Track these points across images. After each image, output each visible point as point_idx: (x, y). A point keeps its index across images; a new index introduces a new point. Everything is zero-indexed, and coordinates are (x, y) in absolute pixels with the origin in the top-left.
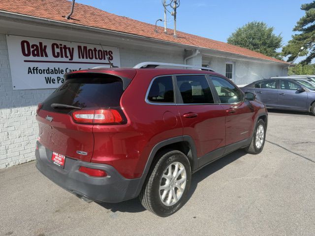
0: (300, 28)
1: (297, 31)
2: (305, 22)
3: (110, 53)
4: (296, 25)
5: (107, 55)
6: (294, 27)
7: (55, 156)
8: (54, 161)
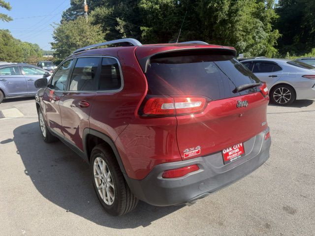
7: (228, 152)
8: (229, 160)
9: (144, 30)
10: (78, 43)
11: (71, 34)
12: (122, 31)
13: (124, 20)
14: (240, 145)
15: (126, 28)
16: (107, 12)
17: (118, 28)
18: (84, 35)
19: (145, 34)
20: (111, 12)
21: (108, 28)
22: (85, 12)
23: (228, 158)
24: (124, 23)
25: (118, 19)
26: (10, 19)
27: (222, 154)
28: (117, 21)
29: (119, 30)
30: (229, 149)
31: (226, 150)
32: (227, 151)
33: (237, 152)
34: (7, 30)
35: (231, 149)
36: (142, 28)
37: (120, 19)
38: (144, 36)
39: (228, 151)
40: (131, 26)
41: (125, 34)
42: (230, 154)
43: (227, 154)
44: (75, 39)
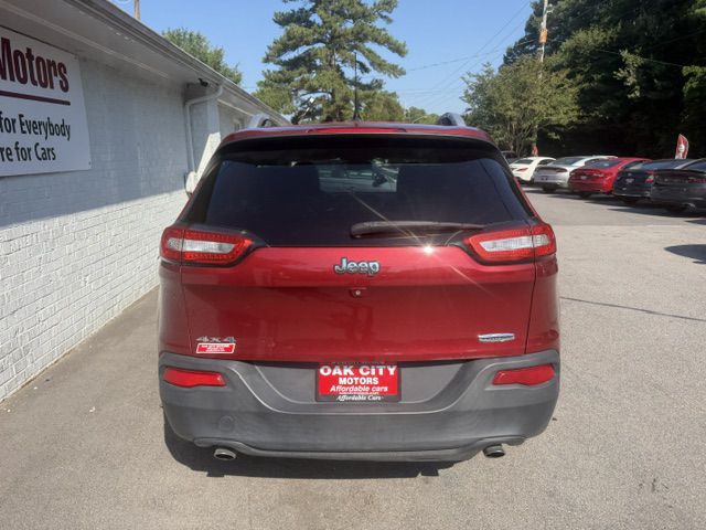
0: (277, 59)
1: (271, 64)
2: (285, 47)
3: (61, 69)
4: (268, 51)
5: (56, 75)
6: (265, 56)
7: (338, 376)
8: (336, 394)
9: (692, 75)
10: (509, 113)
11: (497, 95)
12: (631, 80)
13: (641, 55)
14: (386, 371)
15: (645, 74)
16: (600, 39)
17: (621, 74)
18: (524, 95)
19: (694, 85)
20: (611, 38)
21: (597, 77)
22: (540, 45)
23: (333, 389)
24: (640, 61)
25: (625, 54)
26: (402, 73)
27: (318, 374)
28: (622, 57)
29: (624, 79)
30: (342, 369)
31: (332, 368)
32: (335, 373)
33: (371, 386)
34: (394, 95)
35: (348, 371)
36: (686, 70)
37: (631, 52)
38: (691, 89)
39: (337, 371)
40: (660, 66)
41: (638, 87)
42: (342, 381)
43: (334, 380)
44: (503, 105)
